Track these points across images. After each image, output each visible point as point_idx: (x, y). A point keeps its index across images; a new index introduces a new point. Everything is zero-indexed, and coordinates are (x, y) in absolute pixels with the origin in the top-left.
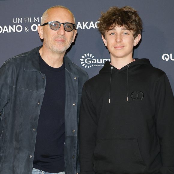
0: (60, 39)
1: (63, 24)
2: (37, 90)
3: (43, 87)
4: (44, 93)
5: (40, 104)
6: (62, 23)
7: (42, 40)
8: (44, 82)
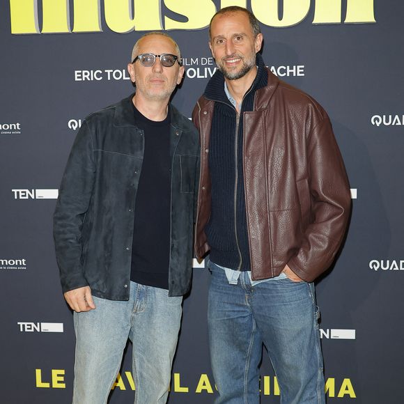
0: (156, 79)
1: (159, 56)
2: (133, 153)
3: (141, 149)
4: (142, 158)
5: (138, 173)
6: (158, 54)
7: (134, 84)
8: (141, 141)
